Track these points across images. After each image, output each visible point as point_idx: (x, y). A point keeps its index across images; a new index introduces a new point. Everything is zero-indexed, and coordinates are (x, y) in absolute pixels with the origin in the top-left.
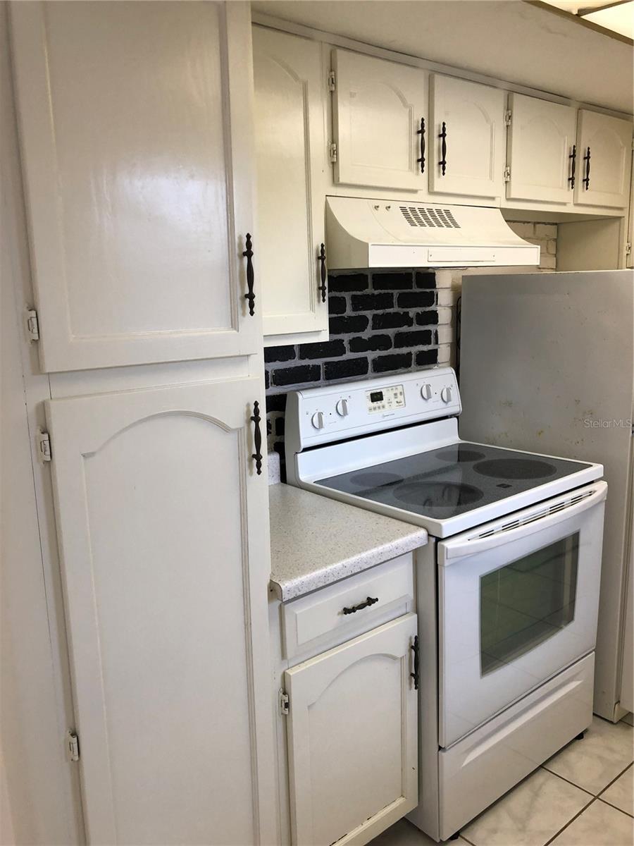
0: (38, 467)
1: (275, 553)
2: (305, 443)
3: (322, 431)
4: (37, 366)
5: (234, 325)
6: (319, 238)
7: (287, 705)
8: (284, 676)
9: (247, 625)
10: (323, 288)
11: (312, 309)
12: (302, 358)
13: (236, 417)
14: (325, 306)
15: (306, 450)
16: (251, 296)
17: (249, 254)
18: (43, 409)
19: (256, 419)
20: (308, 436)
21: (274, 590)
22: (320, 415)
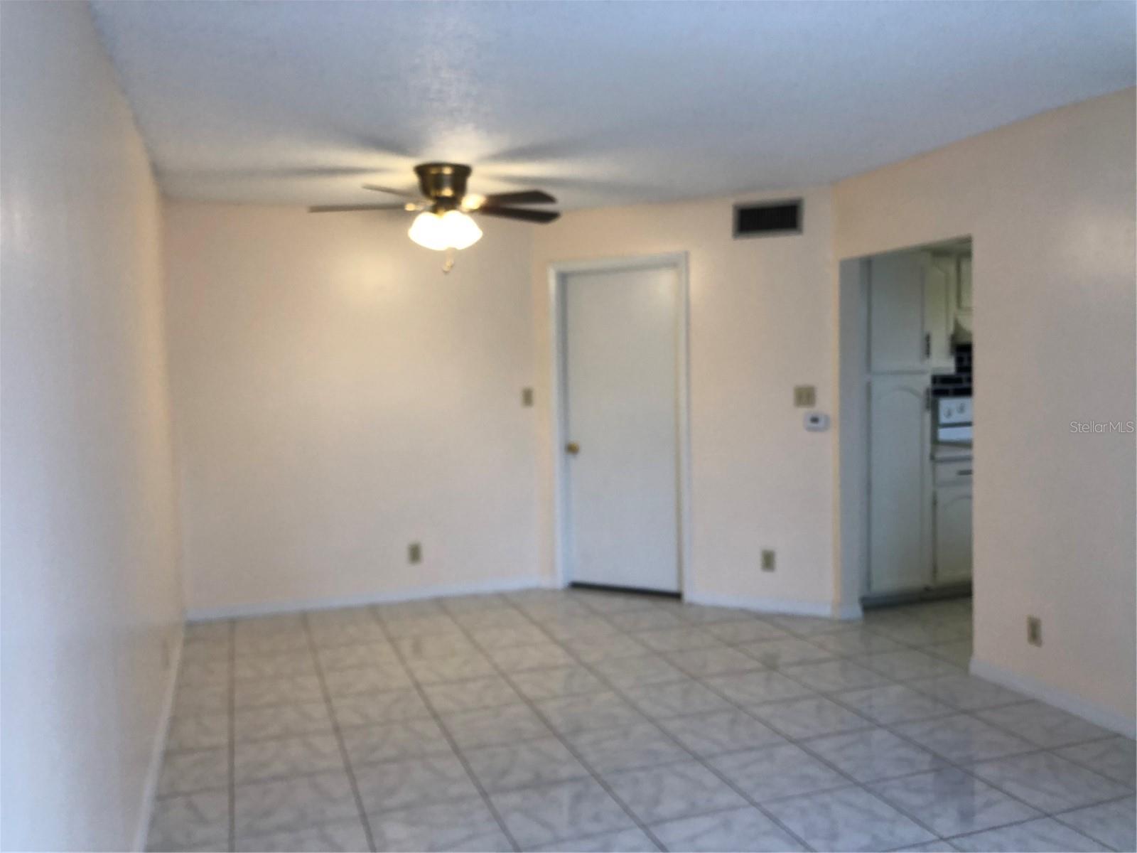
0: (866, 399)
1: (932, 449)
2: (944, 422)
4: (869, 371)
5: (922, 362)
6: (951, 331)
7: (936, 502)
8: (935, 493)
11: (948, 359)
12: (946, 384)
13: (921, 392)
14: (954, 358)
15: (945, 426)
16: (928, 352)
17: (929, 339)
18: (870, 382)
19: (928, 392)
20: (943, 419)
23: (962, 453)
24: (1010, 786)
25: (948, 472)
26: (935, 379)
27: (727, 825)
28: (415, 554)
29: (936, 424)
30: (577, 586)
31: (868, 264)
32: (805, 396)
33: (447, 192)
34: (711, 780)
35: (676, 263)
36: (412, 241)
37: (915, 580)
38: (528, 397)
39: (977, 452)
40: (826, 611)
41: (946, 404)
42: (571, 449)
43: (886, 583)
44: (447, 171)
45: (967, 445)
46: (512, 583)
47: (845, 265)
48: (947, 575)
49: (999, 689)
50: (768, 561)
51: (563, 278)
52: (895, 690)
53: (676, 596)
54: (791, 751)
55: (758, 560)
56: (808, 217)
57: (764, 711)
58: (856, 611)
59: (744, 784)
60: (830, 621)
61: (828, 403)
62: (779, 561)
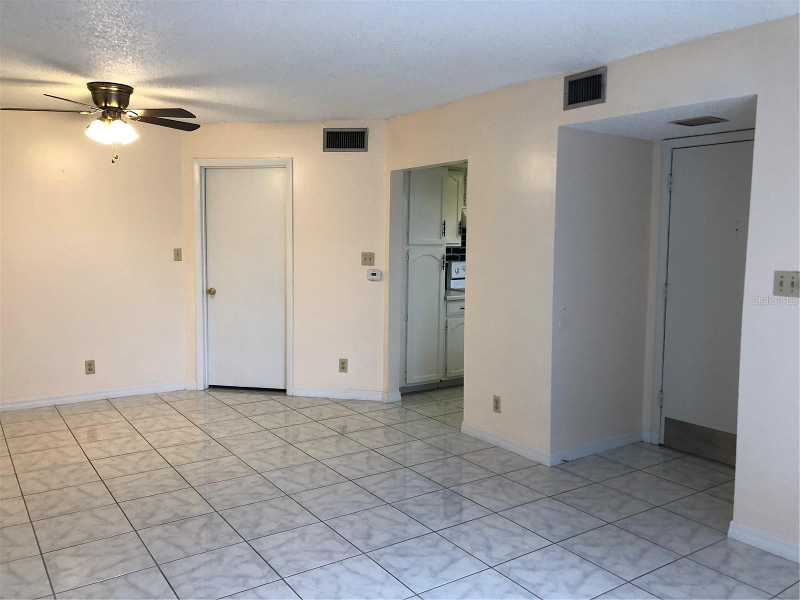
0: (406, 262)
1: (445, 293)
2: (453, 277)
3: (458, 274)
4: (408, 244)
5: (440, 238)
6: (460, 219)
7: (447, 327)
8: (446, 321)
9: (439, 304)
10: (460, 232)
11: (457, 237)
12: (453, 253)
13: (440, 257)
14: (461, 237)
15: (453, 279)
16: (444, 233)
17: (445, 224)
18: (408, 251)
19: (444, 258)
20: (454, 275)
21: (445, 298)
22: (458, 269)
23: (460, 296)
24: (476, 498)
25: (454, 308)
26: (448, 250)
27: (302, 536)
28: (90, 368)
29: (448, 277)
30: (212, 387)
31: (408, 174)
32: (368, 259)
33: (114, 104)
34: (295, 508)
35: (286, 166)
36: (88, 138)
37: (434, 376)
38: (178, 255)
39: (466, 296)
40: (379, 397)
41: (455, 265)
42: (211, 292)
43: (416, 378)
44: (114, 89)
45: (462, 291)
46: (164, 388)
47: (394, 174)
48: (452, 373)
49: (477, 440)
50: (343, 365)
51: (205, 170)
52: (416, 444)
53: (284, 391)
54: (348, 486)
55: (337, 365)
56: (372, 140)
57: (333, 462)
58: (397, 396)
59: (316, 509)
60: (381, 403)
61: (382, 263)
62: (350, 366)
